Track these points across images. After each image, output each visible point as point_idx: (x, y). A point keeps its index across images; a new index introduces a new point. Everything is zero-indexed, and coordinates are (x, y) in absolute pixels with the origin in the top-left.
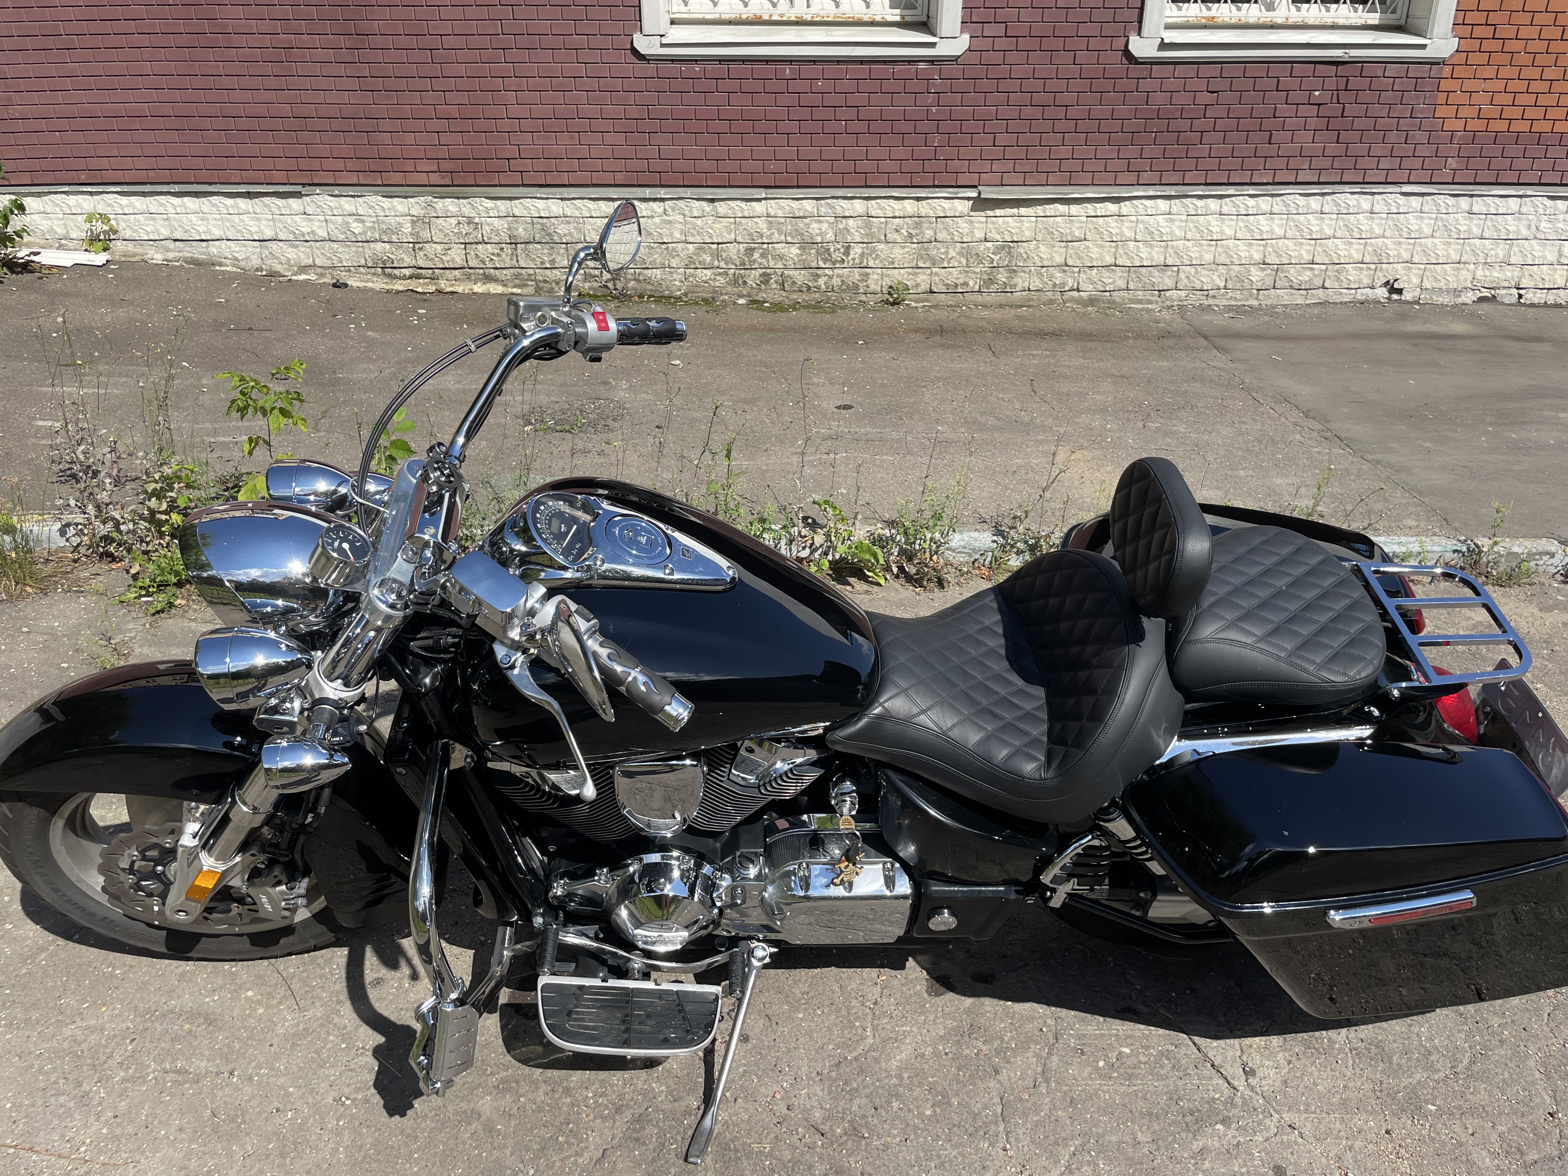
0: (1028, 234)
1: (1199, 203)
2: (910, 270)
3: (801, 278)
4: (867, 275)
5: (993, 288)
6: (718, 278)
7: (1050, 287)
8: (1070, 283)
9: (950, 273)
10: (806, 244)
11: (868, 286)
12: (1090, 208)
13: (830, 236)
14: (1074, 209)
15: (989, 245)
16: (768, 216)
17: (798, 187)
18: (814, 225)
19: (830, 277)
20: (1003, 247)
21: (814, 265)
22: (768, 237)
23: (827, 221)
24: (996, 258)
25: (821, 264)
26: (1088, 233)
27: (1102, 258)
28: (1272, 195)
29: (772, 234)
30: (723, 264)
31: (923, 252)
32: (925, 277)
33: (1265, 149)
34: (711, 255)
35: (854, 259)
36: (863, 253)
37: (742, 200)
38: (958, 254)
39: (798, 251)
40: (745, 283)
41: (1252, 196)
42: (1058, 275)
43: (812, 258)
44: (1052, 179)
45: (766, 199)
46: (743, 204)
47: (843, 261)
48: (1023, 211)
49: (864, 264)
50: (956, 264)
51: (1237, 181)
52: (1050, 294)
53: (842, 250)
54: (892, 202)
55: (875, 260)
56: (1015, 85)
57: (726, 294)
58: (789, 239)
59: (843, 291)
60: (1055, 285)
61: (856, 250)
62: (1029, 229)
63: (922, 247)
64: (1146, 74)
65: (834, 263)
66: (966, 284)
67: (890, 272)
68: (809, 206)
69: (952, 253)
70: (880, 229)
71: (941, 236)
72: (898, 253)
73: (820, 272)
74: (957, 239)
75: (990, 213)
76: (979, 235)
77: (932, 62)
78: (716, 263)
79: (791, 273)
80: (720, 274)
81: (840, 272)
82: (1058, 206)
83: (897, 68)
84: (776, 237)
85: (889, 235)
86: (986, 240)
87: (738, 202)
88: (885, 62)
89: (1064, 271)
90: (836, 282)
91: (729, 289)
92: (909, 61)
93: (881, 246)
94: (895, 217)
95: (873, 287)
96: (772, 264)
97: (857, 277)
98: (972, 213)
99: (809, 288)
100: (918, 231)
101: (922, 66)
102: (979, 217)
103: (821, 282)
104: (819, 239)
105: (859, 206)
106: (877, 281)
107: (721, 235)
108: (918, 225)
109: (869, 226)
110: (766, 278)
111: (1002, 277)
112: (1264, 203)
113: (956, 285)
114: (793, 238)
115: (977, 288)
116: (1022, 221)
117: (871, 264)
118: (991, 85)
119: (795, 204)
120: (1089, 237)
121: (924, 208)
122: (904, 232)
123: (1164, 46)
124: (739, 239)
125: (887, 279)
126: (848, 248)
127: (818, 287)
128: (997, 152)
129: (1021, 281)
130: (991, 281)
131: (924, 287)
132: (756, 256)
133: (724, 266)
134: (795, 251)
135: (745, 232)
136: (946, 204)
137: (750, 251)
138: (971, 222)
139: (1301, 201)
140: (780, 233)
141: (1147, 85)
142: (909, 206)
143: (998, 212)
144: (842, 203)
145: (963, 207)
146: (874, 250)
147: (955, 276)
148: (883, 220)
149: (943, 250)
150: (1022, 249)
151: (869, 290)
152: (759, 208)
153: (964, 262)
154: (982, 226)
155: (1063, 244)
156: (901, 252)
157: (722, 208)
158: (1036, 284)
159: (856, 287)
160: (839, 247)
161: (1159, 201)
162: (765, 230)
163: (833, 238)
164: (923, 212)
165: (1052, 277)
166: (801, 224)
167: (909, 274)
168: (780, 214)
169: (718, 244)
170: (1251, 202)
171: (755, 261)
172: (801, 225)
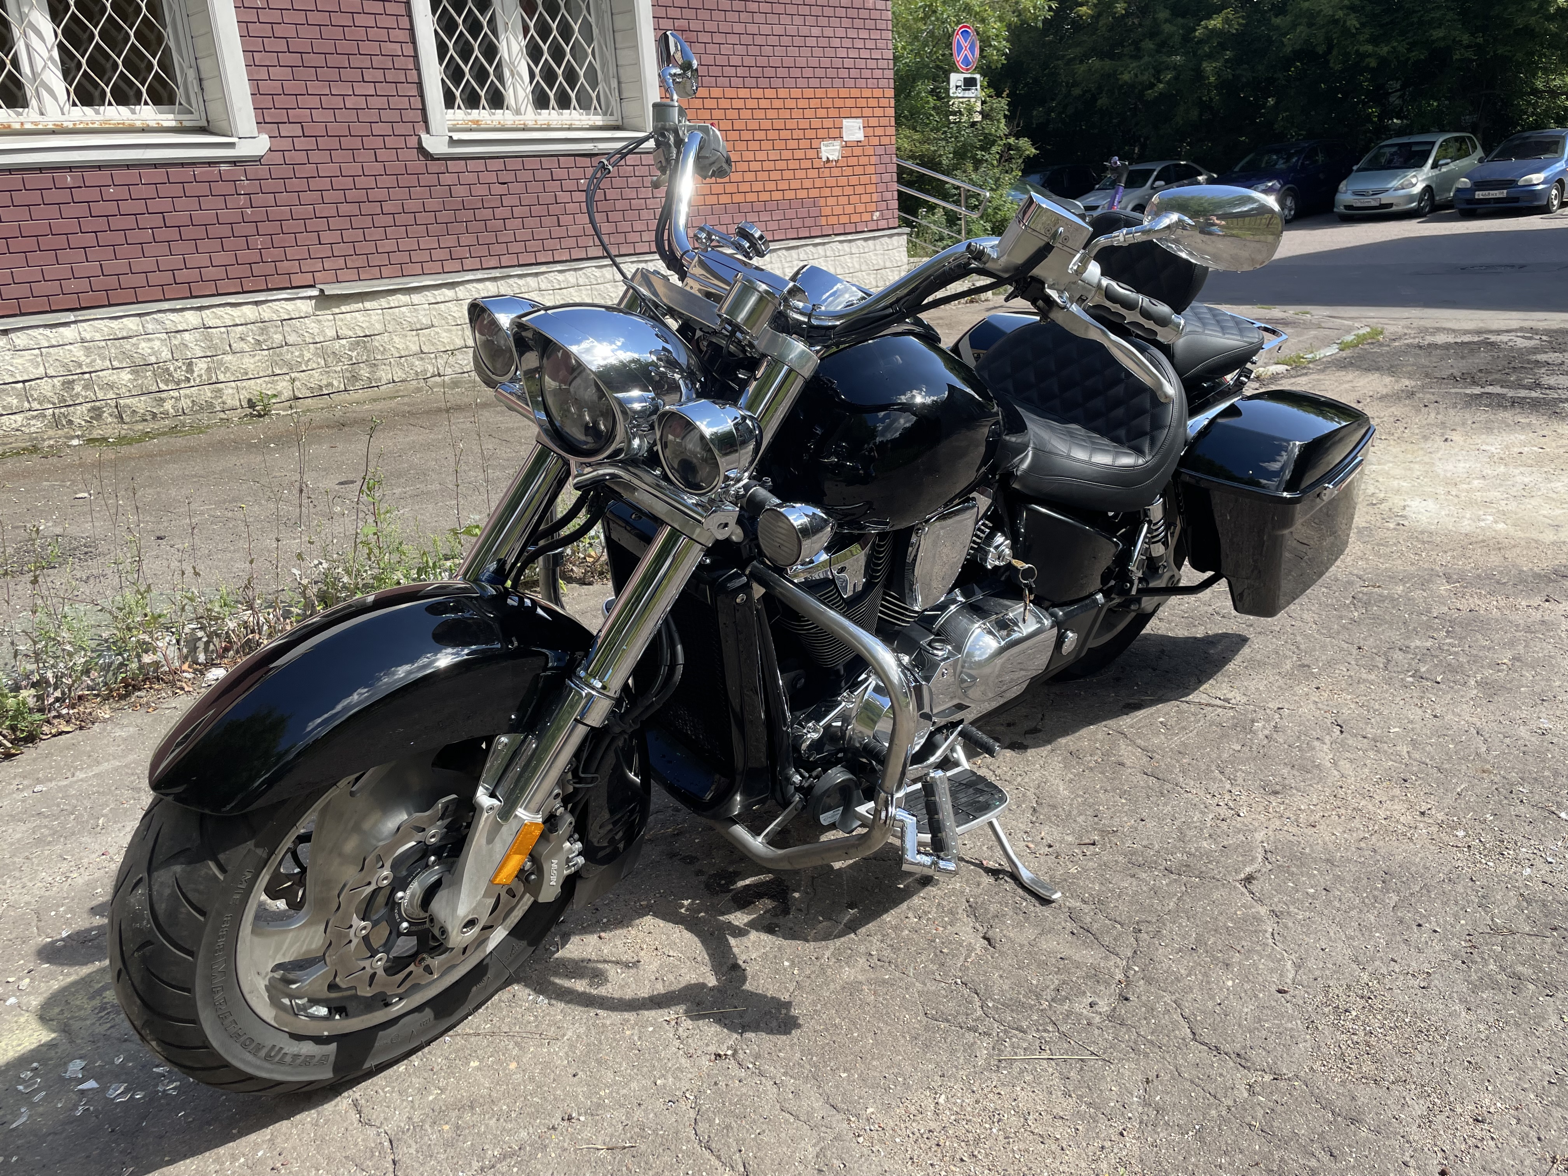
0: (379, 327)
1: (521, 282)
2: (267, 379)
3: (142, 405)
4: (220, 390)
5: (358, 385)
6: (32, 422)
7: (413, 376)
8: (431, 370)
9: (311, 376)
10: (138, 367)
11: (224, 403)
12: (430, 296)
13: (166, 354)
14: (416, 298)
15: (344, 342)
16: (83, 341)
17: (110, 305)
18: (143, 345)
19: (178, 399)
20: (358, 343)
21: (154, 388)
22: (87, 365)
23: (158, 339)
24: (354, 354)
25: (163, 387)
26: (434, 320)
27: (452, 342)
28: (575, 270)
29: (94, 361)
30: (35, 405)
31: (276, 358)
32: (285, 384)
33: (557, 232)
34: (17, 396)
35: (200, 376)
36: (209, 368)
37: (45, 326)
38: (314, 355)
39: (130, 376)
40: (70, 422)
41: (560, 271)
42: (417, 363)
43: (148, 380)
44: (385, 271)
45: (75, 322)
46: (47, 332)
47: (188, 380)
48: (368, 305)
49: (214, 379)
50: (315, 366)
51: (544, 260)
52: (414, 382)
53: (184, 368)
54: (228, 309)
55: (225, 373)
56: (325, 183)
57: (50, 438)
58: (116, 364)
59: (196, 412)
60: (417, 373)
61: (201, 366)
62: (378, 321)
63: (275, 353)
64: (443, 169)
65: (178, 383)
66: (330, 384)
67: (245, 383)
68: (132, 324)
69: (307, 355)
70: (222, 339)
71: (291, 339)
72: (248, 363)
73: (163, 395)
74: (308, 340)
75: (337, 310)
76: (331, 333)
77: (234, 163)
78: (26, 405)
79: (128, 401)
80: (34, 417)
81: (188, 391)
82: (400, 296)
83: (197, 171)
84: (99, 364)
85: (234, 345)
86: (338, 338)
87: (41, 330)
88: (182, 165)
89: (422, 359)
90: (185, 403)
91: (51, 433)
92: (209, 163)
93: (228, 358)
94: (237, 325)
95: (230, 403)
96: (100, 395)
97: (209, 395)
98: (318, 313)
99: (154, 415)
100: (265, 337)
101: (224, 167)
102: (326, 316)
103: (168, 406)
104: (153, 359)
105: (192, 318)
106: (232, 396)
107: (26, 370)
108: (263, 331)
109: (209, 338)
110: (97, 413)
111: (365, 372)
112: (571, 277)
113: (321, 388)
114: (120, 362)
115: (342, 387)
116: (369, 315)
117: (221, 378)
118: (302, 185)
119: (114, 324)
120: (435, 323)
121: (266, 312)
122: (250, 339)
123: (452, 142)
124: (51, 372)
125: (244, 392)
126: (190, 364)
127: (167, 413)
128: (325, 251)
129: (384, 374)
130: (355, 378)
131: (287, 394)
132: (78, 388)
133: (38, 407)
134: (126, 376)
135: (57, 363)
136: (289, 306)
137: (68, 385)
138: (319, 321)
139: (597, 272)
140: (103, 359)
141: (446, 179)
142: (249, 312)
143: (344, 309)
144: (171, 316)
145: (306, 307)
146: (221, 363)
147: (317, 378)
148: (223, 329)
149: (297, 354)
150: (377, 342)
151: (226, 407)
152: (68, 333)
153: (323, 362)
154: (330, 324)
155: (414, 333)
156: (252, 361)
157: (20, 339)
158: (399, 375)
159: (212, 405)
160: (180, 364)
161: (488, 283)
162: (83, 358)
163: (170, 356)
164: (266, 316)
165: (412, 366)
166: (127, 345)
167: (267, 383)
168: (98, 336)
169: (24, 382)
170: (560, 277)
171: (78, 395)
172: (128, 347)
